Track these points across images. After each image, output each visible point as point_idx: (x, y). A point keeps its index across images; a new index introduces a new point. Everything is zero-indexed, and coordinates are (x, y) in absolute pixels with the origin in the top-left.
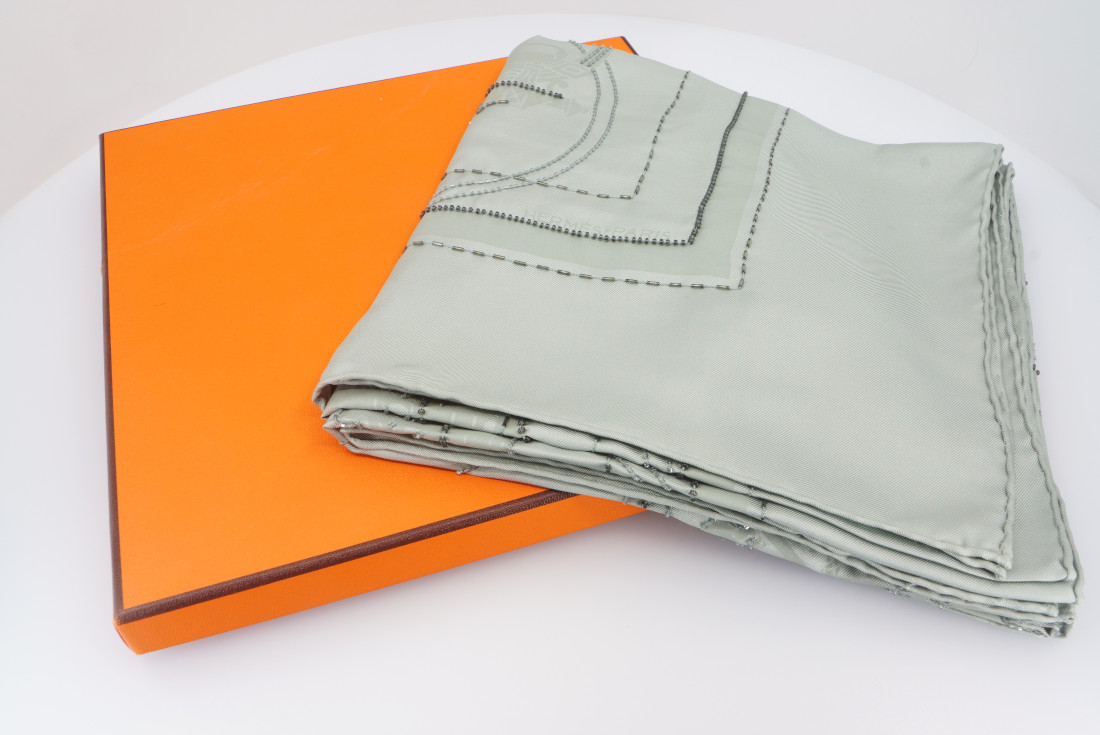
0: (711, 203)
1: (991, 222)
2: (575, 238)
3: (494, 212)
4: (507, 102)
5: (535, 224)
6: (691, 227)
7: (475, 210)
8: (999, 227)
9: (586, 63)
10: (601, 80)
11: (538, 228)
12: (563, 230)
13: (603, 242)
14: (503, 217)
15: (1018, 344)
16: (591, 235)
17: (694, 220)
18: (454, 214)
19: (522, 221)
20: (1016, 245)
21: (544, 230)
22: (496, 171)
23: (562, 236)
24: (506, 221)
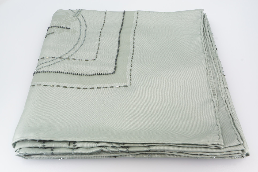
0: (119, 58)
1: (204, 33)
2: (80, 76)
3: (55, 71)
4: (53, 33)
5: (68, 73)
6: (114, 68)
7: (49, 71)
8: (206, 34)
9: (75, 16)
10: (81, 21)
11: (69, 74)
12: (76, 74)
13: (89, 76)
14: (58, 72)
15: (217, 71)
16: (85, 74)
17: (114, 65)
18: (43, 74)
19: (64, 73)
20: (212, 38)
21: (71, 75)
22: (53, 57)
23: (76, 76)
24: (59, 73)
